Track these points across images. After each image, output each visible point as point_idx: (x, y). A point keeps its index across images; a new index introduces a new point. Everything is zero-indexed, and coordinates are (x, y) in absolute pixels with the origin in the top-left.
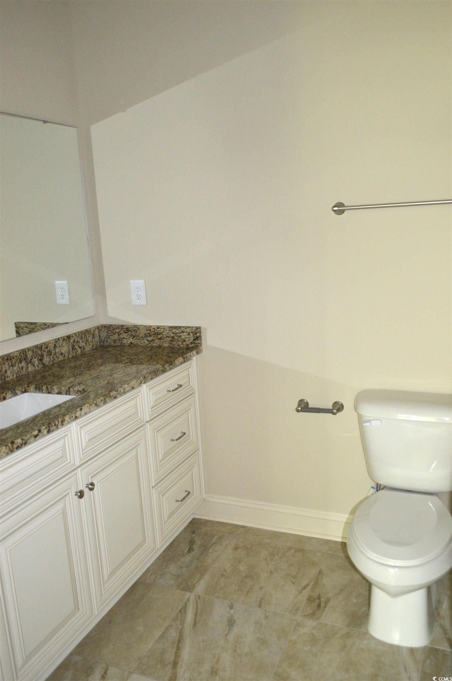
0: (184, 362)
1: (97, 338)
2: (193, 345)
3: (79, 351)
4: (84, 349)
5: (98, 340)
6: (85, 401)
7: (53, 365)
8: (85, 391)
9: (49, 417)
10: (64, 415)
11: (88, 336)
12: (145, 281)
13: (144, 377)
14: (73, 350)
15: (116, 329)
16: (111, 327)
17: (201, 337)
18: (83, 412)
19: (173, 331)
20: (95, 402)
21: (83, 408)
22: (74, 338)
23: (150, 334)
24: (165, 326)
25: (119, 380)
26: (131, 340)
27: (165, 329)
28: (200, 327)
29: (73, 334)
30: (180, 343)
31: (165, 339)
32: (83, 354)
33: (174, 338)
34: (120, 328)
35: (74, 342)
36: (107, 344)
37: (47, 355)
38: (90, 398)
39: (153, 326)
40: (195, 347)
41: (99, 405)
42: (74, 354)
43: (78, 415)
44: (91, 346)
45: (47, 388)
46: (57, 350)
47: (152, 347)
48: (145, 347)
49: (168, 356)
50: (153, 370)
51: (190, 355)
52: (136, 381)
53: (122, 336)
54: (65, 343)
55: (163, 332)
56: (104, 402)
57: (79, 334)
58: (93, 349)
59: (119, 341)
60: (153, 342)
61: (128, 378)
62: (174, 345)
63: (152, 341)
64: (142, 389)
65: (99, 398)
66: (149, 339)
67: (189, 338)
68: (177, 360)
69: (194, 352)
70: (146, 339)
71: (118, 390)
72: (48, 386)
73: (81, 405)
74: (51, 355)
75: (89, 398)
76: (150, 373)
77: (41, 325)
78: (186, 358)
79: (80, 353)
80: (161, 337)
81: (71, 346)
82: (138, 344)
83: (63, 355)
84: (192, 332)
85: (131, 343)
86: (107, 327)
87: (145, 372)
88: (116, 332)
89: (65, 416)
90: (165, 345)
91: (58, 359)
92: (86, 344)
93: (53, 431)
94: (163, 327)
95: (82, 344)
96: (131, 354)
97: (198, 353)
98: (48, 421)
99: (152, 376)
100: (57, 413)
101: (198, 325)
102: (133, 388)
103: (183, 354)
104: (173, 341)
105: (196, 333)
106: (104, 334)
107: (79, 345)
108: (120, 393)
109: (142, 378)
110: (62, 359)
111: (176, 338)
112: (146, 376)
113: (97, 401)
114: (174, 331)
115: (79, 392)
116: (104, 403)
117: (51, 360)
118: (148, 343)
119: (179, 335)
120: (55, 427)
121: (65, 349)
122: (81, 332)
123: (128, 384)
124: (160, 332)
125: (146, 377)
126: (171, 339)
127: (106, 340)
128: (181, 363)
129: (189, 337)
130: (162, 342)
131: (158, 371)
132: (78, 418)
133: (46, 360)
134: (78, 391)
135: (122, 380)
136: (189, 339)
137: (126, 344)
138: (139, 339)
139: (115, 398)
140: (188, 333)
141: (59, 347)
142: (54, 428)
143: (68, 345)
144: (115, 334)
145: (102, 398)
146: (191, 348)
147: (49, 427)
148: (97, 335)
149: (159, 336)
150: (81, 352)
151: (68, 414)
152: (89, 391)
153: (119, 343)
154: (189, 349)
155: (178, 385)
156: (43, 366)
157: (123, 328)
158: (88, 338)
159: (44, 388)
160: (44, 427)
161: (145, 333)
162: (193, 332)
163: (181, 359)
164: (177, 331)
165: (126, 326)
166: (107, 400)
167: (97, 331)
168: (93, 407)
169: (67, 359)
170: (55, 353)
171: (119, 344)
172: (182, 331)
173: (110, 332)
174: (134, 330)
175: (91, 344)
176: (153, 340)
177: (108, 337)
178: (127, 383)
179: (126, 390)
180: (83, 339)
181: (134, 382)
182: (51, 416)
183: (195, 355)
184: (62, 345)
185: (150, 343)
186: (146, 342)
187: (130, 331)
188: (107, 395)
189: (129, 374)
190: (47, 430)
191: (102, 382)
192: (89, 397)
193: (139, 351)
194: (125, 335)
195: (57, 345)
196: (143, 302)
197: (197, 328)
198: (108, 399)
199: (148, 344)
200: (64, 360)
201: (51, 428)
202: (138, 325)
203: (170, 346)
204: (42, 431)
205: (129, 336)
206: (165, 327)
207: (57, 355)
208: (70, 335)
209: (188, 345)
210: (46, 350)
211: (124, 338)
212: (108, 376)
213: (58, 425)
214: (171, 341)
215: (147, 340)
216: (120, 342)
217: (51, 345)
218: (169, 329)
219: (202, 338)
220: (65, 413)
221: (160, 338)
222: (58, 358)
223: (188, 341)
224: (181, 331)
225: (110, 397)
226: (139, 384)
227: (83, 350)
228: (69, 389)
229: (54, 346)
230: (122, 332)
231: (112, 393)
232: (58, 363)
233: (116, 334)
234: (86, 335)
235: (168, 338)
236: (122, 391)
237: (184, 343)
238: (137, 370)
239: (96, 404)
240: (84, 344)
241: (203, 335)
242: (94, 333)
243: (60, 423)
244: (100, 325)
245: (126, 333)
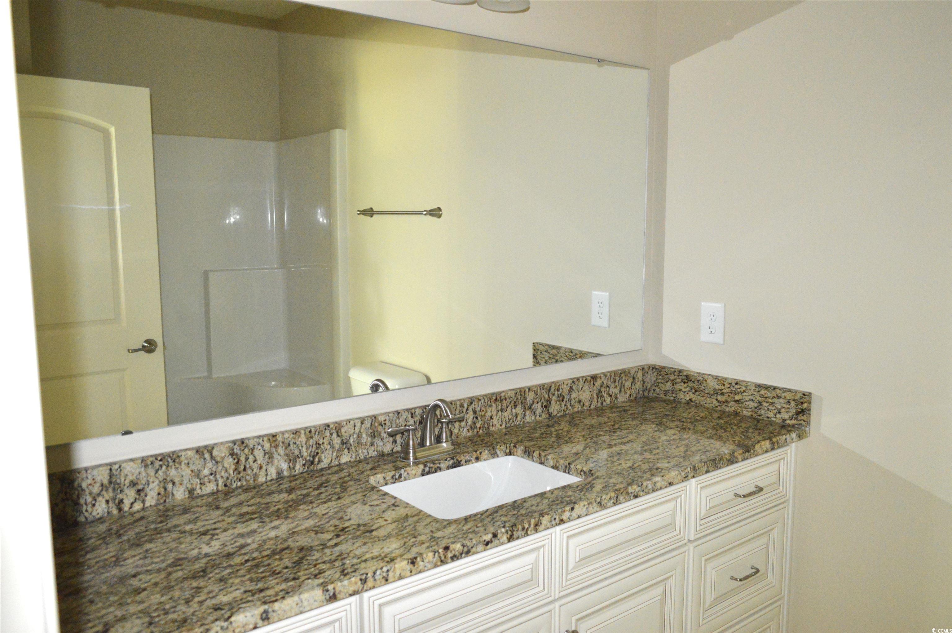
0: (773, 449)
1: (639, 385)
2: (793, 422)
3: (608, 400)
4: (616, 398)
5: (641, 386)
6: (584, 495)
7: (564, 416)
8: (592, 475)
9: (519, 511)
10: (542, 515)
11: (625, 380)
12: (725, 306)
13: (694, 467)
14: (598, 398)
15: (670, 374)
16: (663, 370)
17: (810, 410)
18: (575, 514)
19: (761, 393)
20: (598, 500)
21: (576, 506)
22: (603, 380)
23: (723, 391)
24: (748, 382)
25: (651, 465)
26: (691, 395)
27: (748, 387)
28: (810, 393)
29: (602, 373)
30: (771, 414)
31: (746, 403)
32: (613, 407)
33: (761, 405)
34: (676, 374)
35: (601, 386)
36: (655, 395)
37: (557, 401)
38: (594, 489)
39: (729, 379)
40: (796, 426)
41: (605, 505)
42: (599, 405)
43: (565, 516)
44: (628, 395)
45: (540, 454)
46: (574, 395)
47: (724, 412)
48: (710, 411)
49: (744, 434)
50: (712, 458)
51: (786, 439)
52: (677, 472)
53: (677, 387)
54: (587, 387)
55: (744, 391)
56: (615, 502)
57: (610, 375)
58: (630, 401)
59: (672, 393)
60: (726, 404)
61: (666, 465)
62: (760, 416)
63: (724, 402)
64: (688, 487)
65: (607, 494)
66: (719, 398)
67: (788, 408)
68: (759, 444)
69: (794, 435)
70: (715, 397)
71: (642, 484)
72: (541, 452)
73: (574, 501)
74: (563, 401)
75: (591, 490)
76: (705, 463)
77: (566, 352)
78: (778, 443)
79: (609, 403)
80: (741, 399)
81: (595, 392)
82: (702, 403)
83: (582, 404)
84: (794, 400)
85: (690, 400)
86: (656, 369)
87: (698, 458)
88: (669, 379)
89: (543, 517)
90: (744, 412)
91: (573, 409)
92: (620, 391)
93: (518, 538)
94: (744, 384)
95: (614, 390)
96: (684, 420)
97: (801, 437)
98: (513, 520)
99: (708, 467)
100: (534, 508)
101: (806, 389)
102: (671, 484)
103: (772, 435)
104: (760, 409)
105: (802, 403)
106: (651, 378)
107: (608, 391)
108: (645, 490)
109: (689, 469)
110: (580, 409)
111: (765, 404)
112: (697, 465)
113: (603, 498)
114: (763, 392)
115: (582, 473)
116: (615, 504)
117: (563, 409)
118: (717, 404)
119: (770, 401)
120: (523, 533)
121: (585, 396)
122: (615, 373)
123: (663, 476)
124: (739, 390)
125: (697, 468)
126: (756, 405)
127: (652, 389)
128: (767, 452)
129: (788, 406)
130: (740, 407)
131: (720, 460)
132: (564, 523)
133: (555, 408)
134: (581, 471)
135: (655, 467)
136: (788, 410)
137: (682, 400)
138: (703, 396)
139: (636, 497)
140: (787, 401)
141: (576, 391)
142: (520, 533)
143: (591, 390)
144: (667, 382)
145: (613, 494)
146: (789, 425)
147: (512, 531)
148: (640, 379)
149: (737, 397)
150: (611, 402)
151: (548, 514)
152: (596, 476)
153: (672, 396)
154: (785, 427)
155: (756, 486)
156: (548, 416)
157: (681, 374)
158: (624, 382)
159: (536, 454)
160: (503, 530)
161: (715, 388)
162: (797, 400)
163: (766, 444)
164: (768, 393)
165: (687, 372)
166: (621, 498)
167: (640, 374)
168: (593, 508)
169: (587, 410)
170: (570, 400)
171: (672, 398)
172: (777, 396)
173: (661, 377)
174: (698, 381)
175: (628, 392)
176: (726, 401)
177: (656, 384)
178: (662, 474)
179: (658, 485)
180: (617, 384)
181: (673, 473)
182: (523, 512)
183: (795, 440)
184: (582, 388)
185: (719, 406)
186: (714, 403)
187: (691, 380)
188: (622, 490)
189: (669, 457)
190: (508, 536)
191: (623, 464)
192: (592, 487)
193: (699, 416)
194: (682, 386)
195: (574, 388)
196: (718, 338)
197: (804, 395)
198: (623, 497)
199: (717, 407)
200: (582, 412)
201: (515, 533)
202: (705, 374)
203: (754, 416)
204: (499, 536)
205: (688, 389)
206: (749, 384)
207: (572, 403)
208: (596, 374)
209: (785, 420)
210: (556, 393)
211: (680, 390)
212: (636, 453)
213: (527, 529)
214: (755, 408)
215: (717, 400)
216: (674, 395)
217: (565, 386)
218: (754, 388)
219: (811, 413)
220: (545, 511)
221: (738, 401)
222: (573, 407)
223: (786, 414)
224: (775, 395)
225: (627, 493)
226: (682, 479)
227: (614, 399)
228: (569, 464)
229: (569, 388)
230: (679, 380)
231: (632, 488)
232: (572, 415)
233: (670, 382)
234: (622, 378)
235: (751, 403)
236: (650, 487)
237: (778, 416)
238: (686, 451)
239: (600, 503)
240: (616, 391)
241: (814, 407)
242: (635, 376)
243: (532, 526)
244: (647, 365)
245: (684, 383)
